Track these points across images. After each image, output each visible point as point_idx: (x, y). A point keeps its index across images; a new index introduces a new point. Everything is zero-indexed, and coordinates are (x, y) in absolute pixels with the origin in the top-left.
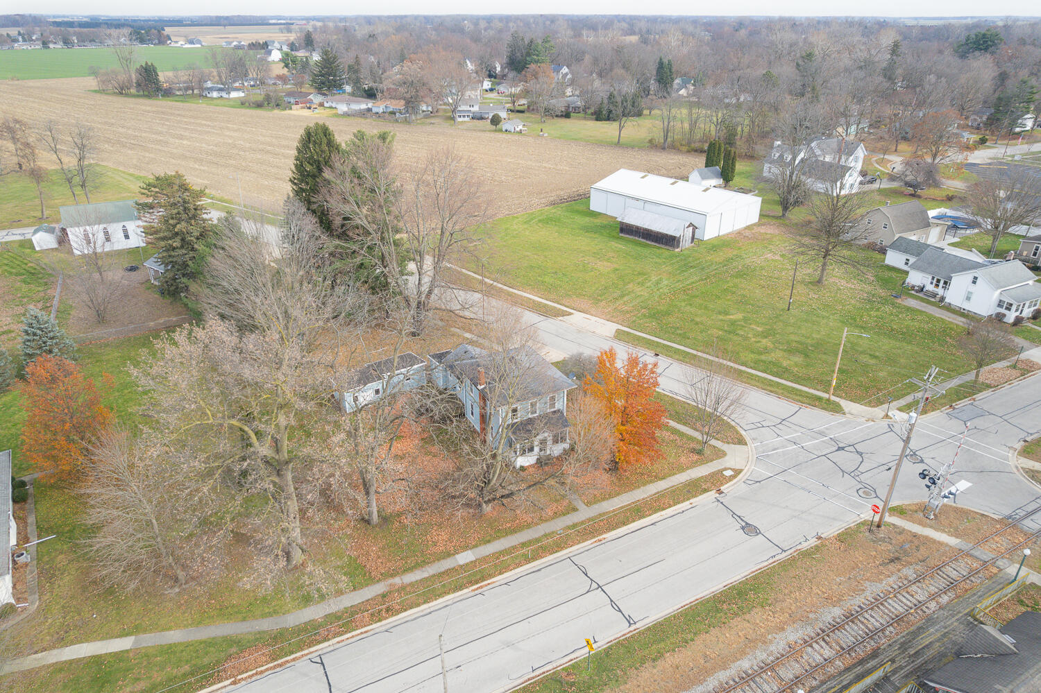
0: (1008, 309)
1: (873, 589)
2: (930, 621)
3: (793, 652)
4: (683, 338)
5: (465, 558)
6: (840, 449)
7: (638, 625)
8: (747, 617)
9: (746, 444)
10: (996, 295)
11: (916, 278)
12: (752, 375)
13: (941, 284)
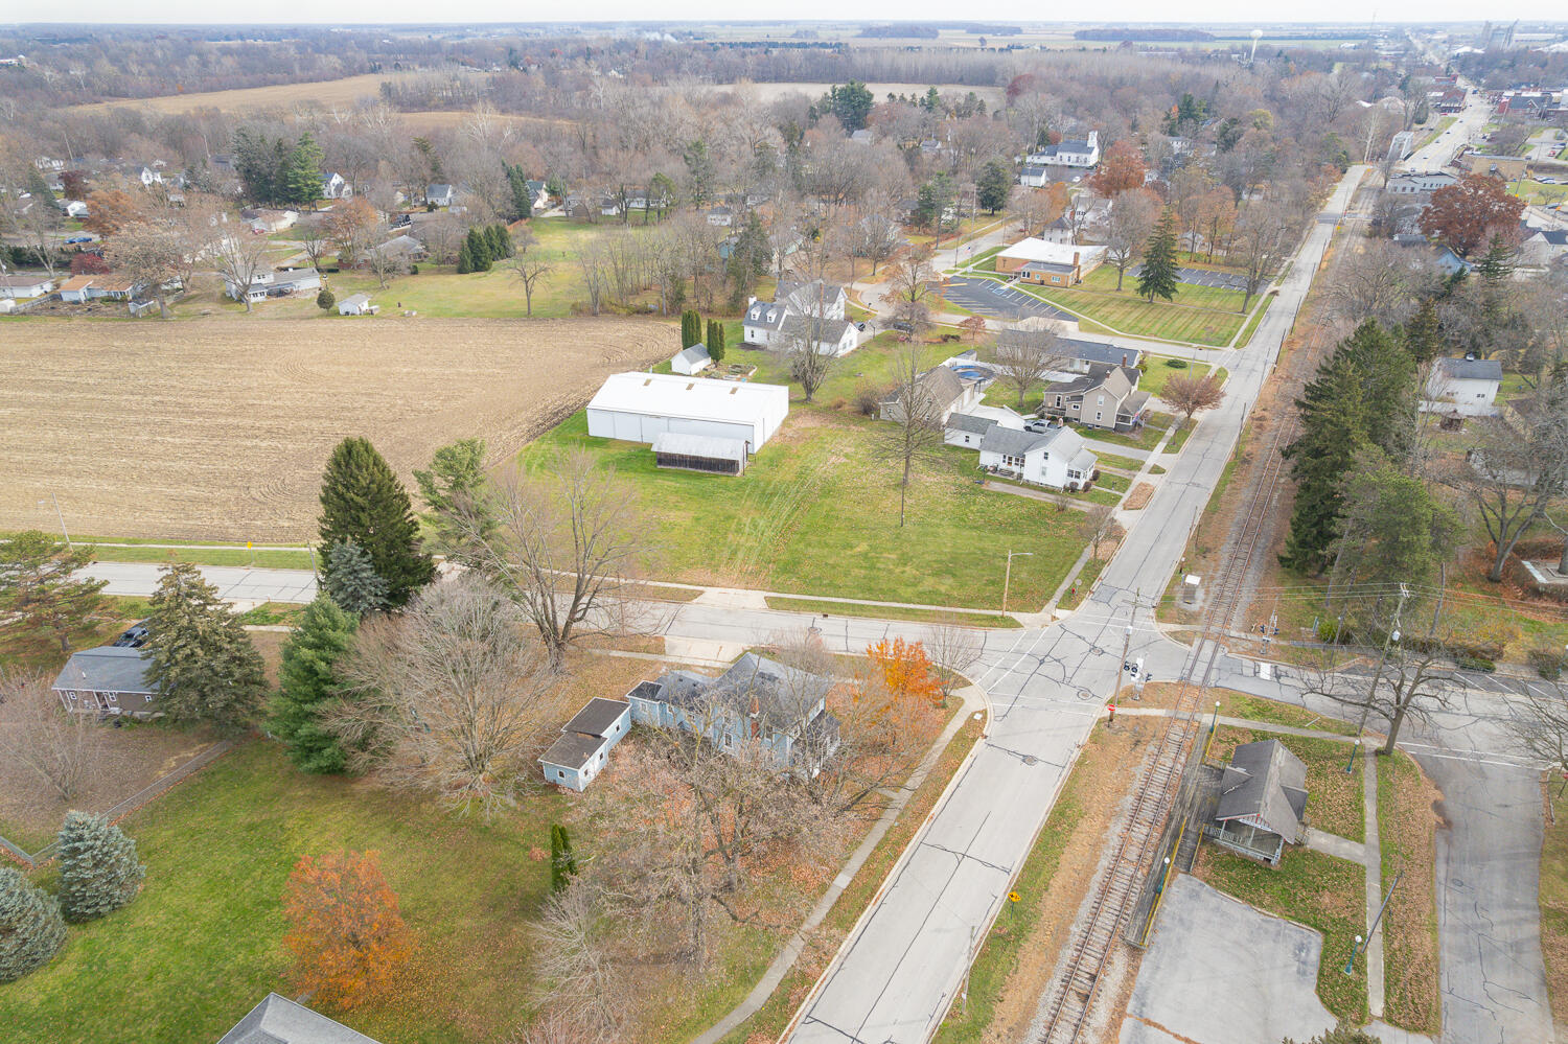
0: (1078, 477)
1: (1140, 771)
2: (1184, 778)
3: (1125, 841)
4: (836, 589)
5: (842, 881)
6: (1042, 662)
7: (1013, 871)
8: (1079, 829)
9: (971, 684)
10: (1065, 468)
11: (988, 459)
12: (925, 611)
13: (1013, 461)
